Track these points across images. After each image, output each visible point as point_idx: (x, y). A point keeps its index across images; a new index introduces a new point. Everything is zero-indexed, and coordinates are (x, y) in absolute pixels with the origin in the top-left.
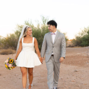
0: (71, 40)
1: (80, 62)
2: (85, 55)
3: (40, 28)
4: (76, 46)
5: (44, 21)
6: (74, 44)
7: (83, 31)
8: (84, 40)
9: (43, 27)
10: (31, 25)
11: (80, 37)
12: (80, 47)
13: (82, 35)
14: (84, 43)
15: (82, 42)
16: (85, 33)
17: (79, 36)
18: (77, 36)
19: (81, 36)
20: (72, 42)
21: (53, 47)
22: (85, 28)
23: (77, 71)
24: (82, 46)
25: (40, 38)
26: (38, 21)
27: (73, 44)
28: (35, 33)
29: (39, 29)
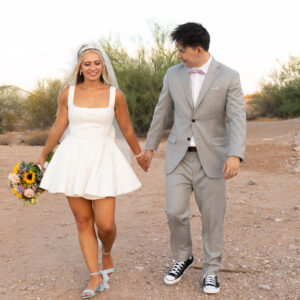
0: (248, 97)
1: (266, 161)
2: (286, 143)
3: (148, 59)
4: (263, 115)
5: (160, 37)
6: (256, 109)
7: (287, 67)
8: (288, 97)
9: (155, 58)
10: (119, 50)
11: (275, 87)
12: (276, 119)
13: (283, 79)
14: (287, 106)
15: (281, 103)
16: (292, 74)
17: (273, 83)
18: (266, 83)
19: (279, 82)
20: (250, 103)
21: (193, 121)
22: (292, 58)
23: (253, 184)
24: (283, 115)
25: (148, 93)
26: (141, 39)
27: (252, 109)
28: (133, 78)
29: (144, 62)
